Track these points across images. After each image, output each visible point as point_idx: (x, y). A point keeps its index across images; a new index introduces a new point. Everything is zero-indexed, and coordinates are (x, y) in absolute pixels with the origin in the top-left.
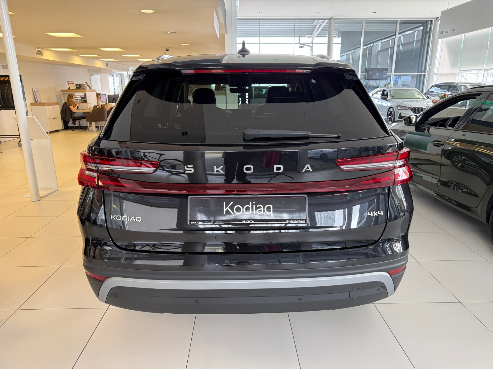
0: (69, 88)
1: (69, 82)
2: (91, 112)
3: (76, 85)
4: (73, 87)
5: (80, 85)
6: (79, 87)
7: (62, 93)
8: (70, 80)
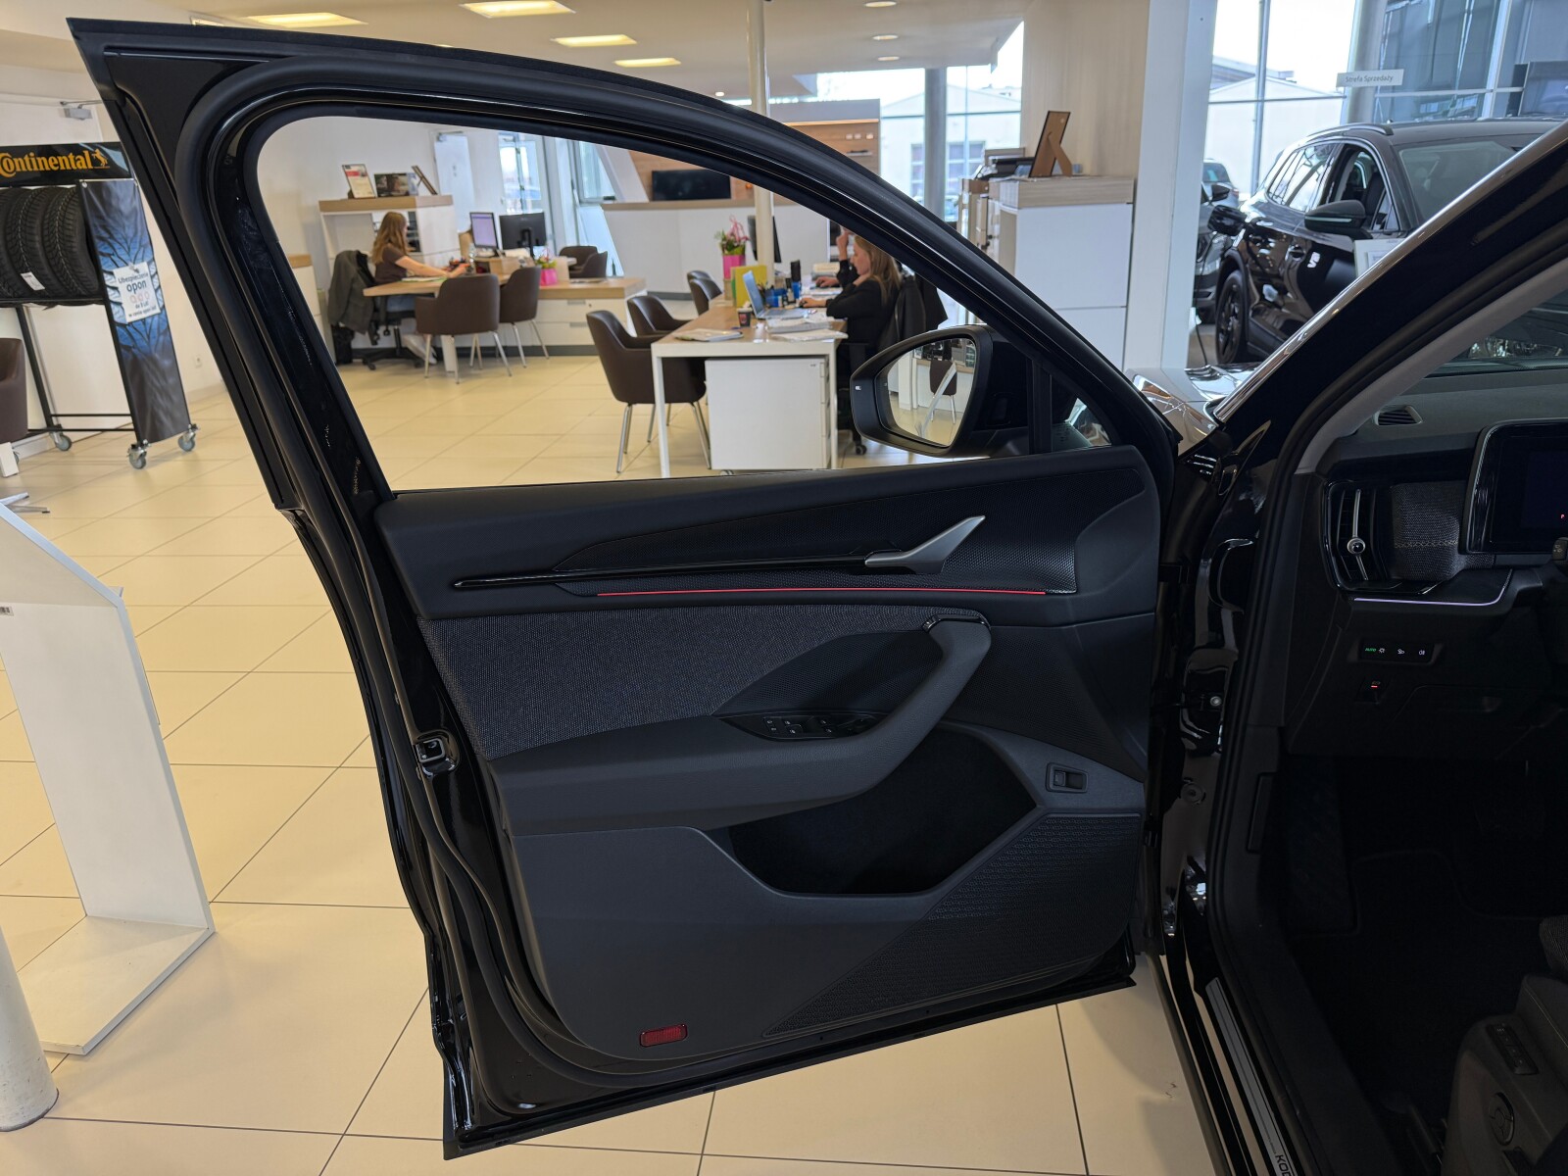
0: (351, 195)
1: (348, 167)
2: (436, 295)
3: (378, 178)
4: (365, 189)
5: (391, 178)
6: (388, 185)
7: (322, 214)
8: (355, 161)
